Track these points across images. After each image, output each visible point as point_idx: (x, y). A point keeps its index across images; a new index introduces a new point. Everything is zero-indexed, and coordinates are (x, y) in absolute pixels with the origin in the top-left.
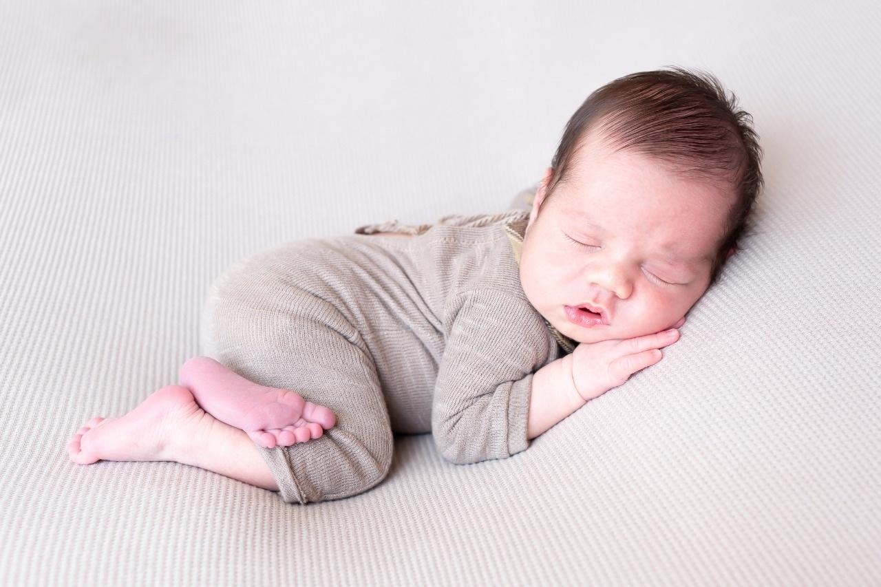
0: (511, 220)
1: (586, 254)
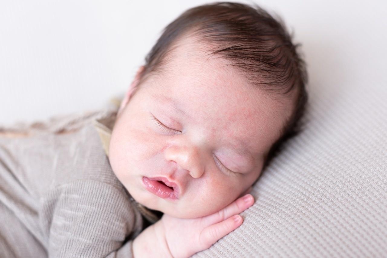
0: (99, 117)
1: (168, 135)
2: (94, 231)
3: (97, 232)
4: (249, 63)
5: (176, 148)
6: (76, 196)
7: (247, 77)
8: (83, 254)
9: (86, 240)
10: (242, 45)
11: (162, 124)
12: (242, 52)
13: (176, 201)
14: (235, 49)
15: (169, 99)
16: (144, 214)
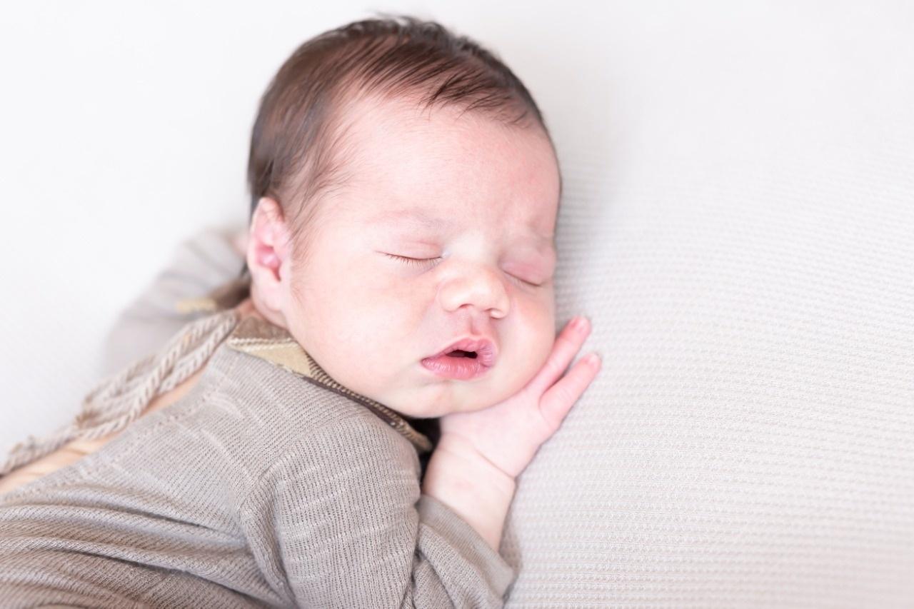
1: (424, 273)
2: (381, 505)
3: (386, 504)
4: (483, 96)
5: (459, 283)
6: (311, 469)
7: (496, 118)
8: (384, 553)
9: (377, 528)
10: (457, 72)
11: (408, 258)
12: (463, 84)
13: (490, 372)
14: (452, 84)
15: (403, 213)
16: (417, 440)
